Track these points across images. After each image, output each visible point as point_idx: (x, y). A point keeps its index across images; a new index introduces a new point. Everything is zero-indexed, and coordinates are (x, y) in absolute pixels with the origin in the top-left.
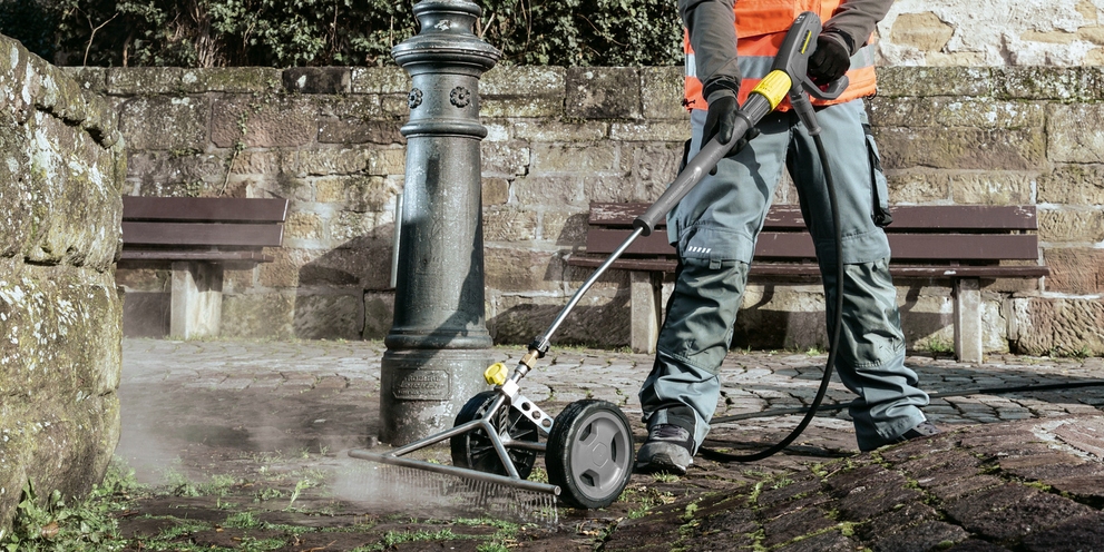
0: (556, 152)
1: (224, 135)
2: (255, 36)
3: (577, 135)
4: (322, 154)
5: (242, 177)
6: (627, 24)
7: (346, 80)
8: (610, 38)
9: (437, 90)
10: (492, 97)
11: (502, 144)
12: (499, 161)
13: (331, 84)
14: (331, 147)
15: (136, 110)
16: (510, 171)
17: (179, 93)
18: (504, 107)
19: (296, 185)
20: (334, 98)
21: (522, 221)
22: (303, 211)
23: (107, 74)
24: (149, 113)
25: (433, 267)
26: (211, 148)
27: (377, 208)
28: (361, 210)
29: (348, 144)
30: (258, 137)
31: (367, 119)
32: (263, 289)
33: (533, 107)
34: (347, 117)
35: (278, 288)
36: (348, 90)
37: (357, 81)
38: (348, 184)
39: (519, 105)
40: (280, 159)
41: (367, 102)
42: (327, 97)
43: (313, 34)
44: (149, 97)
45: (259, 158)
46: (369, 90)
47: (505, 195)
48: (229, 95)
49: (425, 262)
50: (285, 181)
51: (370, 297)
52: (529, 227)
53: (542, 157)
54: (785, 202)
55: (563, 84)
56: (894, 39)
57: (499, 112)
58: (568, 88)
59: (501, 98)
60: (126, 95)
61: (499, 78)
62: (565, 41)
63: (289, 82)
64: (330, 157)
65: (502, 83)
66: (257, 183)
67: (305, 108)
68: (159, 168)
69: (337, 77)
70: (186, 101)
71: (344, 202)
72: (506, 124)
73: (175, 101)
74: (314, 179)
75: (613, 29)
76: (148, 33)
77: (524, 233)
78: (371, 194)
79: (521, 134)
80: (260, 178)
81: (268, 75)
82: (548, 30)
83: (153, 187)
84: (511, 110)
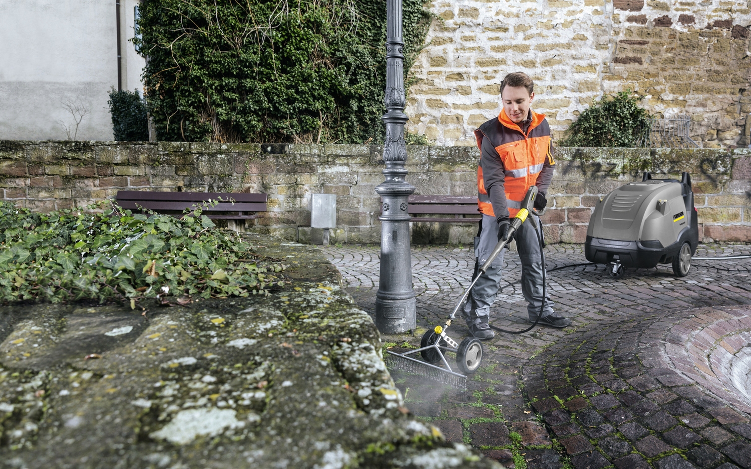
0: (367, 177)
1: (240, 169)
2: (236, 121)
3: (375, 170)
4: (279, 176)
5: (248, 185)
6: (376, 117)
7: (286, 149)
8: (369, 122)
9: (395, 204)
10: (343, 156)
11: (347, 173)
12: (346, 179)
13: (281, 150)
14: (282, 174)
15: (203, 159)
16: (350, 183)
17: (221, 153)
18: (348, 160)
19: (270, 188)
20: (282, 155)
21: (355, 201)
22: (273, 197)
23: (190, 145)
24: (209, 160)
25: (396, 271)
26: (235, 174)
27: (301, 196)
28: (295, 197)
29: (289, 173)
30: (253, 170)
31: (295, 164)
32: (260, 226)
33: (358, 160)
34: (288, 163)
35: (265, 226)
36: (287, 152)
37: (291, 149)
38: (289, 188)
39: (353, 159)
40: (262, 178)
41: (295, 157)
42: (279, 155)
43: (259, 121)
44: (208, 154)
45: (254, 178)
46: (296, 152)
47: (349, 192)
48: (240, 154)
49: (394, 269)
50: (265, 187)
51: (300, 229)
52: (358, 203)
53: (362, 178)
54: (449, 194)
55: (369, 151)
56: (468, 124)
57: (346, 161)
58: (371, 153)
59: (346, 156)
60: (198, 153)
61: (345, 149)
62: (353, 123)
63: (264, 149)
64: (282, 178)
65: (347, 151)
66: (255, 188)
67: (271, 159)
68: (215, 182)
69: (283, 147)
70: (223, 156)
71: (289, 194)
72: (348, 166)
73: (219, 156)
74: (276, 186)
75: (370, 119)
76: (191, 118)
77: (356, 205)
78: (298, 191)
79: (354, 169)
80: (255, 186)
81: (255, 146)
82: (346, 119)
83: (213, 189)
84: (350, 161)
